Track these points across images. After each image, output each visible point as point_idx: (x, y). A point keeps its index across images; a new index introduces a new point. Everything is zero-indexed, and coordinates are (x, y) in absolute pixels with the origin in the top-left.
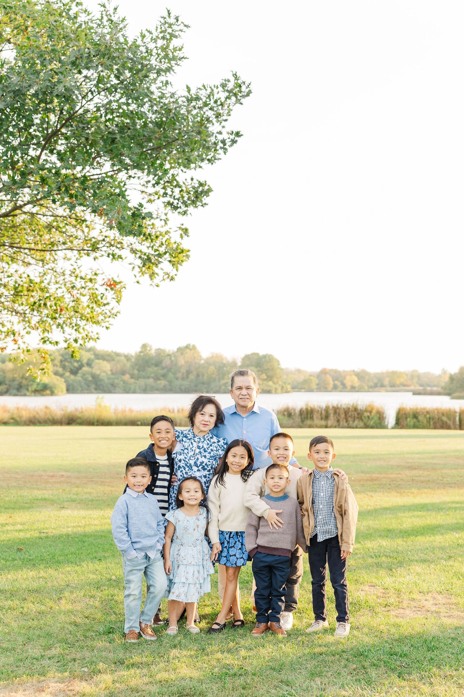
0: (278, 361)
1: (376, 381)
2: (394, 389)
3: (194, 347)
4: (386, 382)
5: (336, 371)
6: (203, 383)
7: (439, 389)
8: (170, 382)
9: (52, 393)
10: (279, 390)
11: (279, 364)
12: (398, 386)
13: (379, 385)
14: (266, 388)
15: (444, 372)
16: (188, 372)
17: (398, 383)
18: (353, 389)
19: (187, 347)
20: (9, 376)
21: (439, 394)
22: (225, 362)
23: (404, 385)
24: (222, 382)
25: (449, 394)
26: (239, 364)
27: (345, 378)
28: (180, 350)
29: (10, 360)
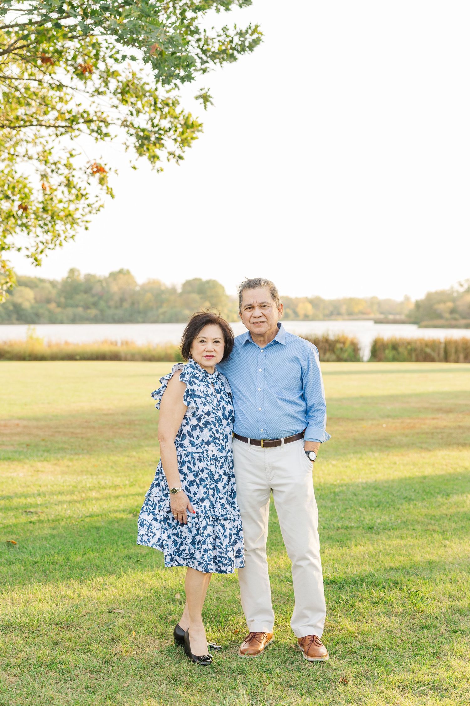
0: (223, 288)
1: (331, 309)
2: (352, 317)
3: (128, 272)
4: (343, 309)
6: (139, 312)
7: (403, 317)
8: (102, 311)
11: (224, 291)
12: (357, 314)
13: (335, 313)
15: (407, 299)
16: (122, 300)
17: (356, 310)
18: (306, 318)
19: (121, 272)
21: (404, 322)
22: (163, 288)
23: (363, 313)
24: (161, 311)
25: (414, 323)
26: (179, 290)
27: (297, 306)
28: (113, 275)
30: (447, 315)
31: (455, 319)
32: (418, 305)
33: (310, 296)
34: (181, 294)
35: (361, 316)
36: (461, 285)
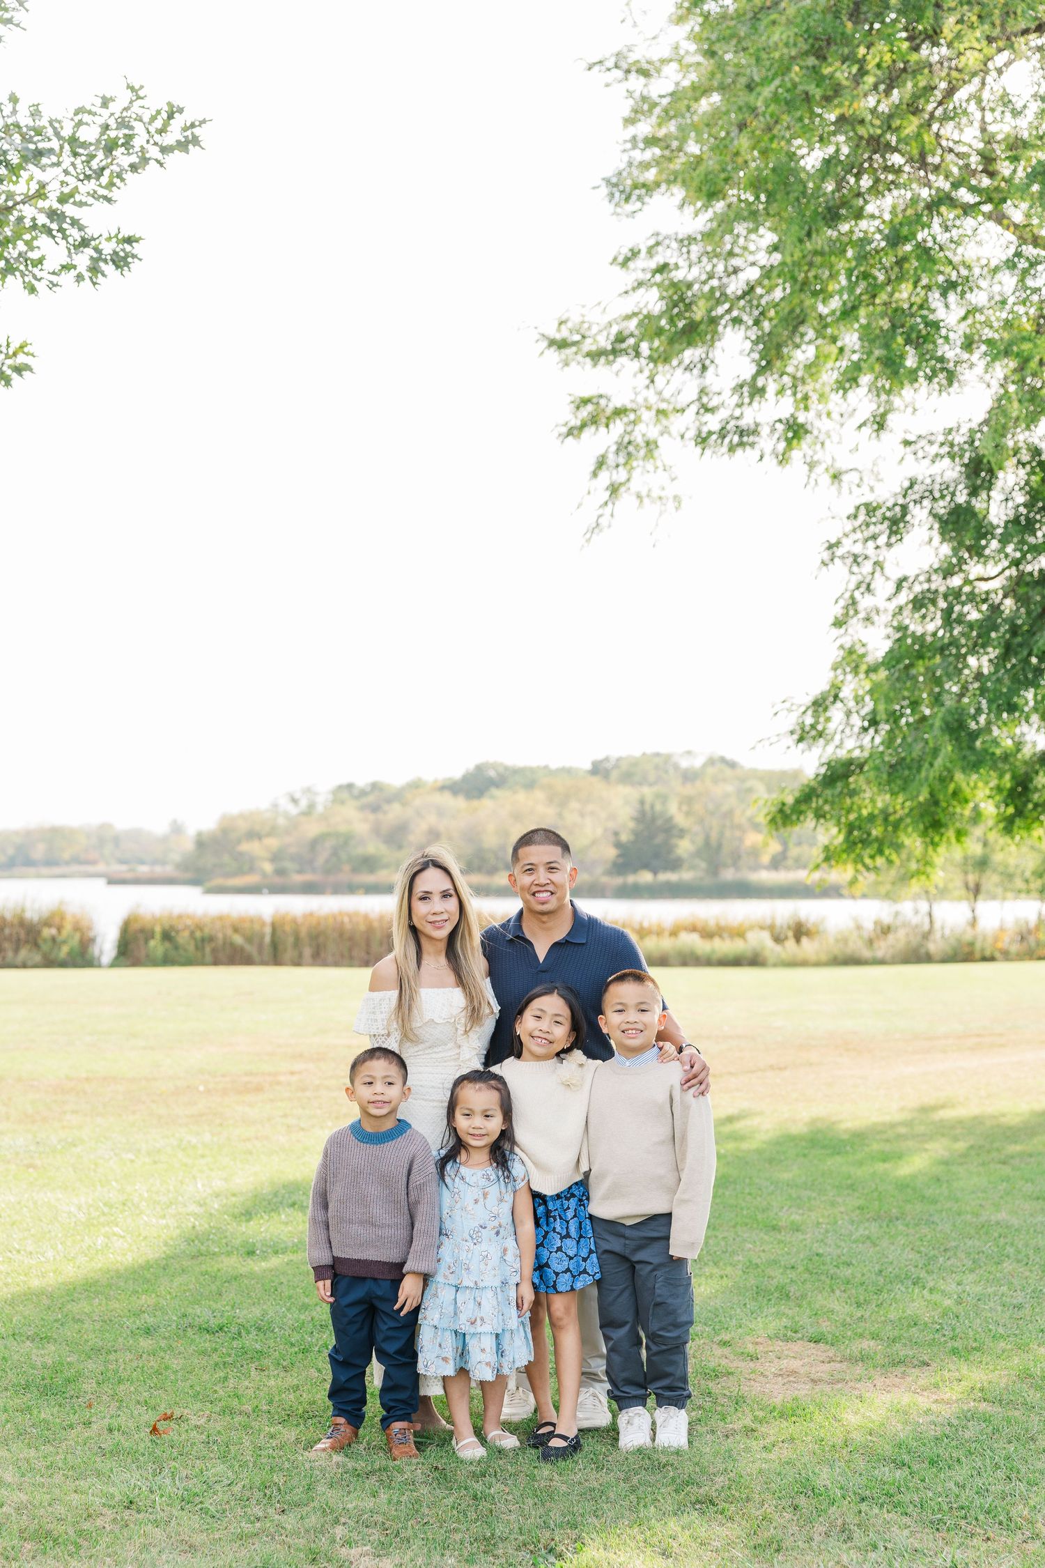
1: (11, 851)
2: (57, 870)
4: (39, 851)
7: (169, 870)
12: (67, 863)
13: (19, 861)
15: (177, 829)
17: (66, 855)
21: (171, 881)
23: (82, 862)
25: (196, 882)
30: (267, 865)
31: (282, 874)
32: (202, 843)
35: (75, 868)
36: (294, 801)
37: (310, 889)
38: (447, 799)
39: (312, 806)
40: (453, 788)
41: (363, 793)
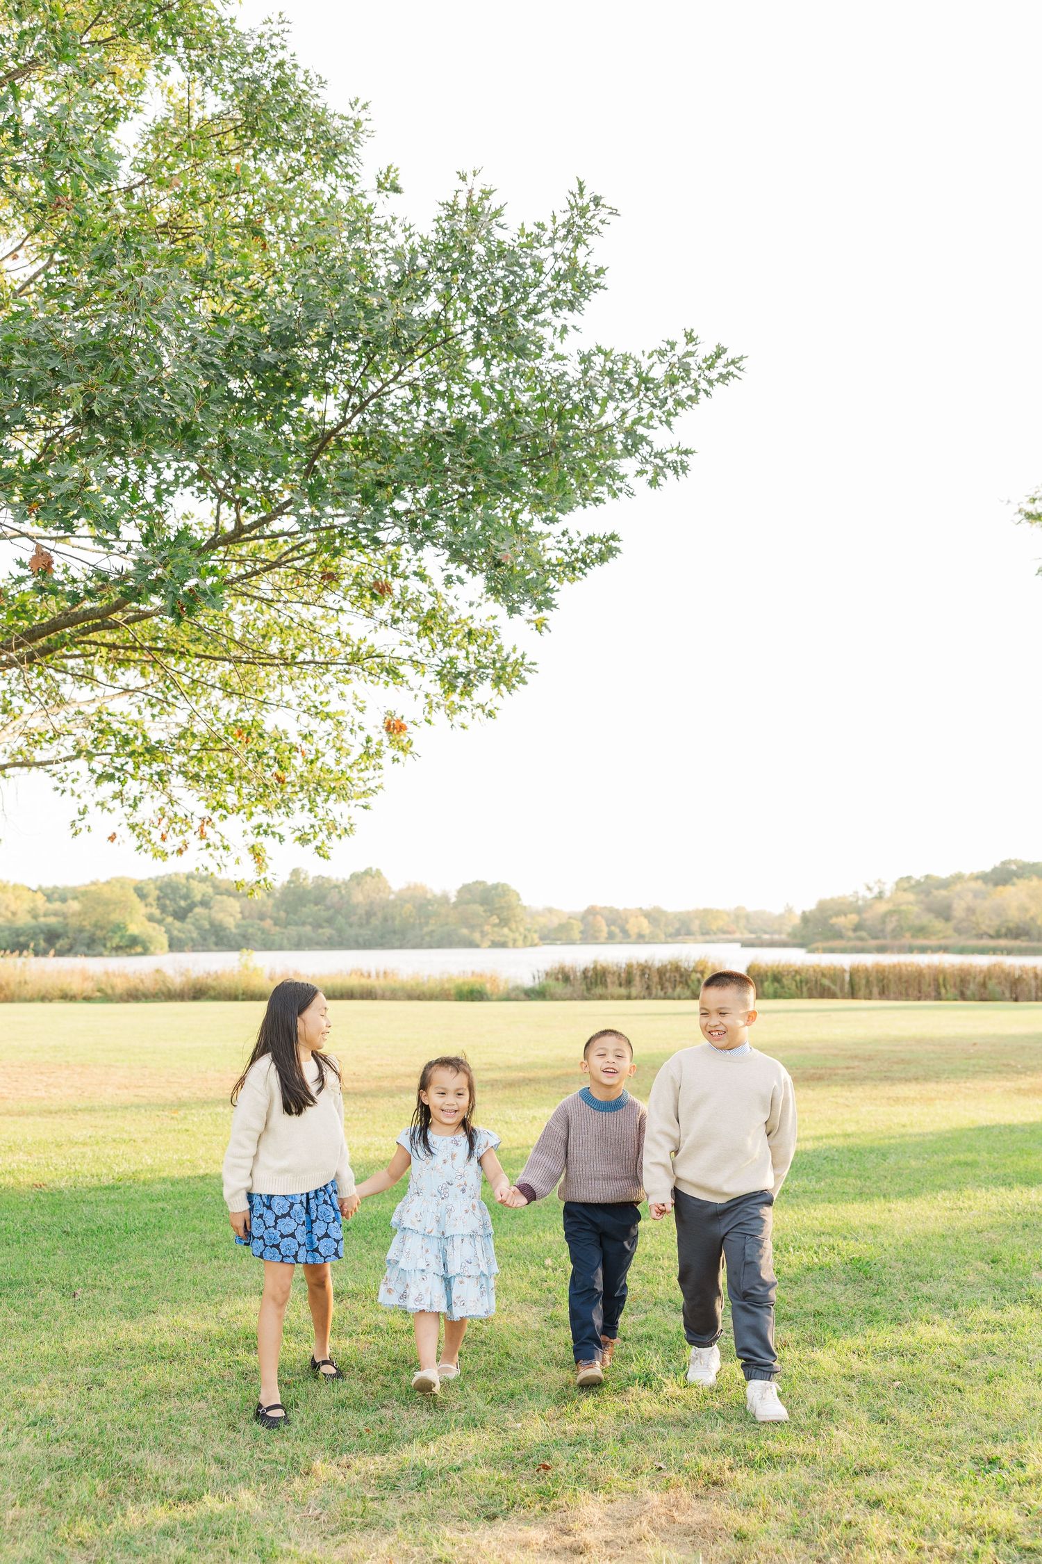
0: (518, 895)
1: (677, 925)
2: (708, 938)
3: (378, 873)
4: (695, 926)
5: (612, 910)
6: (395, 932)
7: (784, 937)
8: (340, 930)
9: (146, 952)
10: (520, 942)
12: (715, 934)
13: (683, 932)
14: (497, 939)
15: (790, 911)
16: (370, 914)
17: (714, 928)
18: (641, 939)
19: (367, 873)
20: (74, 922)
21: (784, 945)
22: (429, 896)
23: (726, 932)
24: (426, 929)
25: (801, 946)
26: (453, 900)
27: (627, 922)
28: (357, 878)
29: (75, 898)
30: (851, 934)
31: (861, 939)
32: (805, 918)
33: (646, 906)
34: (455, 905)
35: (721, 936)
36: (869, 889)
37: (881, 950)
38: (979, 885)
39: (881, 893)
40: (984, 878)
41: (918, 883)
